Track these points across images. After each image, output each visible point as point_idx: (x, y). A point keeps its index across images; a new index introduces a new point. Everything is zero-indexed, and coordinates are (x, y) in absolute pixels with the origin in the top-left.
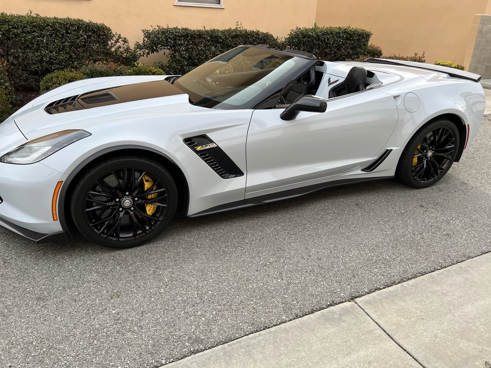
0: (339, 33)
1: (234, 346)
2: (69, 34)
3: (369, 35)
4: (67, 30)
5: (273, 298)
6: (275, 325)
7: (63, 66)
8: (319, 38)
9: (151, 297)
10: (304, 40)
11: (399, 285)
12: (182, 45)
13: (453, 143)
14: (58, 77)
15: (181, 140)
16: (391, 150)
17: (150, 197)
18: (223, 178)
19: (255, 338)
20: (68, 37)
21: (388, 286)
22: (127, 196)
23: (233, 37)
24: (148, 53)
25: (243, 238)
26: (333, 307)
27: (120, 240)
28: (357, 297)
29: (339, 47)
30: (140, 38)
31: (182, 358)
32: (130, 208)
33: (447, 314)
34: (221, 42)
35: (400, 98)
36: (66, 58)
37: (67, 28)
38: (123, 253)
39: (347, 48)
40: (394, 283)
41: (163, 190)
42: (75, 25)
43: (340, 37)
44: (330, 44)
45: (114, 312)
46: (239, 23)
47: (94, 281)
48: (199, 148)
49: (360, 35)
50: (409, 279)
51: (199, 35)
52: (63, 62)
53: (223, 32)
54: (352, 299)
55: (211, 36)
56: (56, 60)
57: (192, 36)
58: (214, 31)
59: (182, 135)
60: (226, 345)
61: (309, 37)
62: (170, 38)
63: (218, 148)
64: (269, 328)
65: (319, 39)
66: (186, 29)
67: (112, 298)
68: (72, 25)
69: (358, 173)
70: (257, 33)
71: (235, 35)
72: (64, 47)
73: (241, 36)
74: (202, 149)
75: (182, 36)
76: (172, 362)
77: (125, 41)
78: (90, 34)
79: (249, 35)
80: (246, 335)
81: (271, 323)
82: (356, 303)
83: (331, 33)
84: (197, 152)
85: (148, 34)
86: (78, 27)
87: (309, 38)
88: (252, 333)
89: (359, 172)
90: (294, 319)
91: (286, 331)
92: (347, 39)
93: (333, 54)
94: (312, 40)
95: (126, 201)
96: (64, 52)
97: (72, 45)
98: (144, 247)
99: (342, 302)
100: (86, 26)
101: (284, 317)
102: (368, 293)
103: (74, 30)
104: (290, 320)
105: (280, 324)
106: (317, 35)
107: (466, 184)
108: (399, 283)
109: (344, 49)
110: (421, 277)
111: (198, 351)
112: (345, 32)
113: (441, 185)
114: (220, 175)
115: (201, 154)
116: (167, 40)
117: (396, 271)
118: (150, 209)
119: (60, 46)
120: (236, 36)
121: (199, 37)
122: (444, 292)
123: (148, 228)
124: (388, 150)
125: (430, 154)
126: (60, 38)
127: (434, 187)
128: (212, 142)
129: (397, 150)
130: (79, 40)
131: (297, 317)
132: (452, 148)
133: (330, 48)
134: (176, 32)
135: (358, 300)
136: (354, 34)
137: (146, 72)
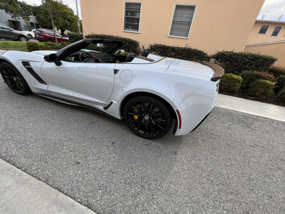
0: (247, 56)
3: (273, 60)
16: (113, 102)
18: (40, 82)
29: (245, 64)
39: (252, 65)
43: (247, 58)
44: (239, 61)
46: (188, 45)
49: (265, 59)
53: (178, 48)
55: (172, 49)
59: (21, 60)
61: (225, 55)
63: (32, 68)
65: (231, 57)
69: (101, 108)
70: (195, 50)
71: (183, 50)
77: (143, 48)
84: (26, 68)
85: (151, 46)
92: (253, 60)
93: (239, 66)
94: (226, 57)
106: (230, 55)
109: (249, 65)
112: (253, 56)
121: (167, 49)
128: (30, 65)
133: (238, 63)
136: (260, 58)
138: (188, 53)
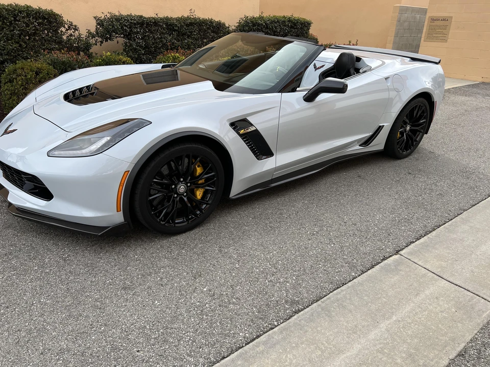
0: (284, 22)
1: (327, 302)
2: (19, 21)
3: (309, 24)
4: (15, 16)
5: (336, 260)
6: (350, 281)
7: (12, 57)
8: (267, 26)
9: (230, 272)
10: (254, 28)
11: (425, 237)
12: (138, 33)
13: (424, 118)
14: (23, 69)
15: (228, 124)
16: (383, 126)
17: (200, 182)
18: (258, 159)
19: (340, 293)
20: (17, 24)
21: (418, 239)
22: (182, 182)
23: (188, 25)
24: (102, 42)
25: (281, 214)
26: (386, 261)
27: (176, 225)
28: (400, 251)
30: (93, 26)
31: (289, 318)
32: (183, 195)
33: (471, 254)
34: (176, 30)
35: (390, 79)
36: (15, 47)
37: (15, 15)
38: (181, 238)
40: (421, 237)
41: (213, 174)
42: (23, 11)
43: (285, 26)
45: (205, 289)
46: (193, 11)
47: (168, 266)
48: (242, 132)
49: (302, 24)
50: (431, 232)
51: (155, 22)
52: (12, 52)
53: (178, 20)
54: (397, 253)
55: (167, 24)
56: (4, 50)
57: (147, 24)
58: (167, 18)
59: (228, 120)
60: (319, 302)
62: (126, 26)
63: (256, 131)
64: (346, 284)
65: (267, 28)
66: (141, 17)
67: (195, 278)
68: (20, 12)
69: (357, 149)
70: (211, 21)
71: (190, 22)
72: (13, 35)
73: (195, 24)
74: (245, 132)
75: (138, 23)
76: (283, 322)
77: (76, 29)
78: (41, 21)
79: (203, 23)
80: (331, 292)
81: (346, 280)
82: (401, 255)
83: (278, 21)
84: (241, 135)
85: (100, 22)
86: (27, 14)
87: (258, 26)
88: (335, 290)
89: (358, 147)
90: (362, 274)
91: (361, 284)
92: (292, 27)
95: (182, 187)
96: (13, 41)
97: (22, 33)
98: (196, 231)
99: (391, 256)
100: (36, 13)
101: (353, 274)
102: (406, 247)
103: (23, 17)
104: (359, 275)
105: (353, 280)
106: (265, 24)
107: (432, 152)
108: (425, 235)
110: (438, 229)
111: (299, 311)
112: (290, 20)
113: (415, 155)
114: (256, 157)
115: (244, 137)
116: (122, 27)
117: (418, 227)
118: (199, 194)
119: (8, 34)
120: (191, 24)
121: (155, 25)
122: (461, 238)
123: (198, 212)
124: (380, 126)
125: (408, 128)
126: (8, 25)
127: (411, 157)
128: (252, 125)
129: (387, 125)
130: (29, 28)
131: (363, 272)
132: (424, 122)
134: (131, 20)
135: (401, 252)
136: (297, 22)
137: (115, 61)
138: (200, 30)
